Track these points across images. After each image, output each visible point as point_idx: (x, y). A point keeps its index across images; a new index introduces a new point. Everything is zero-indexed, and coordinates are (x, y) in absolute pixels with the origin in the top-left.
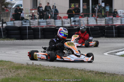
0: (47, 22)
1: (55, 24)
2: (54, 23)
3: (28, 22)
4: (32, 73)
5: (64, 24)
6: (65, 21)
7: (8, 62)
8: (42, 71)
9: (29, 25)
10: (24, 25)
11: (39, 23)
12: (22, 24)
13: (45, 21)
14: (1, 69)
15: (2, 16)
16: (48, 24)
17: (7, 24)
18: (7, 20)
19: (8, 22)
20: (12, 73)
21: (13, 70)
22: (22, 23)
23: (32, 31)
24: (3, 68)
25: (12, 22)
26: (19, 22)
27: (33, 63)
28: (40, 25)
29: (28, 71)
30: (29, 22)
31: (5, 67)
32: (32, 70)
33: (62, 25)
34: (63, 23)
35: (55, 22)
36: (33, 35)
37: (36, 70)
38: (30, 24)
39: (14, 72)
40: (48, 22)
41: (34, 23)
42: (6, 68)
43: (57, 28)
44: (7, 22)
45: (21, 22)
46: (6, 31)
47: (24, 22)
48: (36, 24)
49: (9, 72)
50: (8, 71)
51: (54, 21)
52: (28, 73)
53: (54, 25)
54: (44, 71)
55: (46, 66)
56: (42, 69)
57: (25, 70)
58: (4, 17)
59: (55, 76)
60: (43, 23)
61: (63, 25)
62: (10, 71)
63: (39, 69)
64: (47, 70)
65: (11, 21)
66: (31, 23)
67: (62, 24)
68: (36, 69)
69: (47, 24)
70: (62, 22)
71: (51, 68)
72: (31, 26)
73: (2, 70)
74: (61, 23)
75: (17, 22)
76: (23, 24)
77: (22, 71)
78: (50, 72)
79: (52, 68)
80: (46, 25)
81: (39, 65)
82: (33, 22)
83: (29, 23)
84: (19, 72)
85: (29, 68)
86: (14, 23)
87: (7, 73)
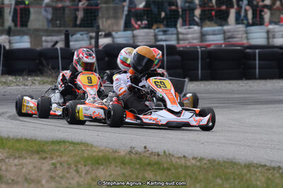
0: (224, 33)
1: (247, 38)
2: (245, 35)
3: (172, 34)
4: (134, 176)
5: (274, 37)
6: (276, 30)
7: (78, 144)
8: (164, 170)
9: (173, 43)
10: (161, 40)
11: (203, 35)
12: (157, 40)
13: (219, 30)
14: (53, 164)
15: (103, 17)
16: (229, 38)
17: (113, 38)
18: (115, 28)
19: (117, 31)
20: (80, 176)
21: (85, 166)
22: (155, 36)
23: (178, 57)
24: (58, 162)
25: (129, 33)
26: (147, 33)
27: (145, 147)
28: (206, 41)
29: (127, 171)
30: (175, 32)
31: (65, 159)
32: (136, 169)
33: (268, 42)
34: (270, 35)
35: (247, 33)
36: (180, 71)
37: (148, 168)
38: (178, 40)
39: (87, 173)
40: (229, 32)
41: (189, 36)
42: (67, 161)
43: (248, 50)
44: (114, 33)
45: (153, 34)
46: (106, 59)
47: (161, 33)
48: (194, 39)
49: (74, 173)
50: (72, 171)
51: (244, 29)
52: (125, 177)
53: (245, 42)
54: (169, 169)
55: (179, 158)
56: (165, 166)
57: (118, 168)
58: (108, 18)
59: (198, 185)
60: (214, 34)
61: (271, 40)
62: (77, 172)
63: (156, 163)
64: (176, 168)
65: (125, 30)
66: (181, 36)
67: (268, 38)
68: (149, 164)
69: (225, 39)
70: (268, 32)
71: (188, 164)
72: (182, 43)
73: (55, 167)
74: (264, 35)
75: (142, 34)
76: (160, 37)
77: (109, 169)
78: (187, 174)
79: (193, 162)
80: (222, 42)
81: (162, 153)
82: (187, 34)
83: (174, 37)
84: (102, 173)
85: (131, 162)
86: (134, 36)
87: (67, 175)
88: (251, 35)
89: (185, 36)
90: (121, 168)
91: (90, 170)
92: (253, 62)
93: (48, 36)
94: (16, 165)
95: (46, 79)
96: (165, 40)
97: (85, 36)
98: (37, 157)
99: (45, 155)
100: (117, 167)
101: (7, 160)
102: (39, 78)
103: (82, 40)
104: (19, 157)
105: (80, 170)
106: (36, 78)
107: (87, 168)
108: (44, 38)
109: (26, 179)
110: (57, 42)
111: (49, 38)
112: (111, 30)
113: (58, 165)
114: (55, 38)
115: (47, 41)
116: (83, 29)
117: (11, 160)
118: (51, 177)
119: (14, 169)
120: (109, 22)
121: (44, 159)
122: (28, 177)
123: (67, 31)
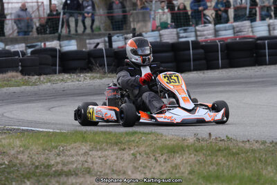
0: (234, 28)
1: (253, 32)
2: (250, 29)
3: (191, 32)
4: (209, 162)
5: (274, 29)
6: (276, 23)
8: (234, 154)
9: (193, 39)
10: (183, 37)
11: (216, 32)
12: (179, 37)
13: (229, 26)
14: (133, 154)
15: (134, 21)
16: (238, 32)
18: (144, 30)
19: (146, 32)
20: (160, 164)
21: (162, 155)
22: (178, 34)
23: (202, 51)
24: (137, 152)
25: (156, 33)
26: (171, 32)
27: (210, 134)
28: (219, 36)
29: (200, 157)
30: (193, 30)
31: (142, 149)
32: (209, 155)
33: (270, 33)
34: (271, 29)
35: (252, 28)
36: (204, 62)
37: (219, 154)
38: (196, 36)
39: (165, 161)
40: (238, 27)
41: (205, 33)
42: (145, 151)
43: (259, 42)
44: (144, 34)
45: (175, 33)
47: (182, 31)
48: (209, 35)
49: (154, 162)
50: (151, 160)
51: (250, 24)
52: (201, 163)
53: (251, 34)
54: (238, 154)
55: (243, 142)
56: (234, 151)
57: (193, 156)
58: (138, 22)
59: (269, 168)
60: (225, 30)
61: (272, 32)
62: (156, 160)
63: (225, 149)
64: (246, 152)
65: (153, 31)
66: (198, 33)
67: (269, 31)
68: (219, 150)
69: (234, 33)
70: (269, 26)
72: (200, 39)
73: (136, 157)
74: (266, 28)
75: (167, 33)
76: (181, 35)
77: (184, 156)
78: (255, 157)
79: (257, 145)
80: (232, 36)
81: (225, 138)
82: (203, 31)
83: (193, 34)
84: (178, 160)
85: (202, 148)
86: (160, 35)
87: (148, 164)
88: (255, 29)
89: (202, 33)
90: (195, 155)
91: (167, 159)
92: (263, 51)
93: (91, 39)
94: (100, 157)
95: (95, 75)
96: (186, 37)
97: (121, 37)
98: (116, 148)
99: (123, 146)
100: (191, 154)
101: (91, 153)
102: (89, 75)
103: (119, 41)
104: (101, 149)
105: (159, 159)
106: (87, 75)
107: (164, 157)
108: (88, 41)
109: (113, 171)
110: (98, 44)
111: (92, 41)
112: (141, 31)
113: (138, 155)
114: (97, 41)
115: (90, 44)
116: (118, 31)
117: (94, 153)
118: (135, 168)
119: (99, 161)
120: (139, 25)
121: (124, 149)
122: (115, 169)
123: (110, 34)
